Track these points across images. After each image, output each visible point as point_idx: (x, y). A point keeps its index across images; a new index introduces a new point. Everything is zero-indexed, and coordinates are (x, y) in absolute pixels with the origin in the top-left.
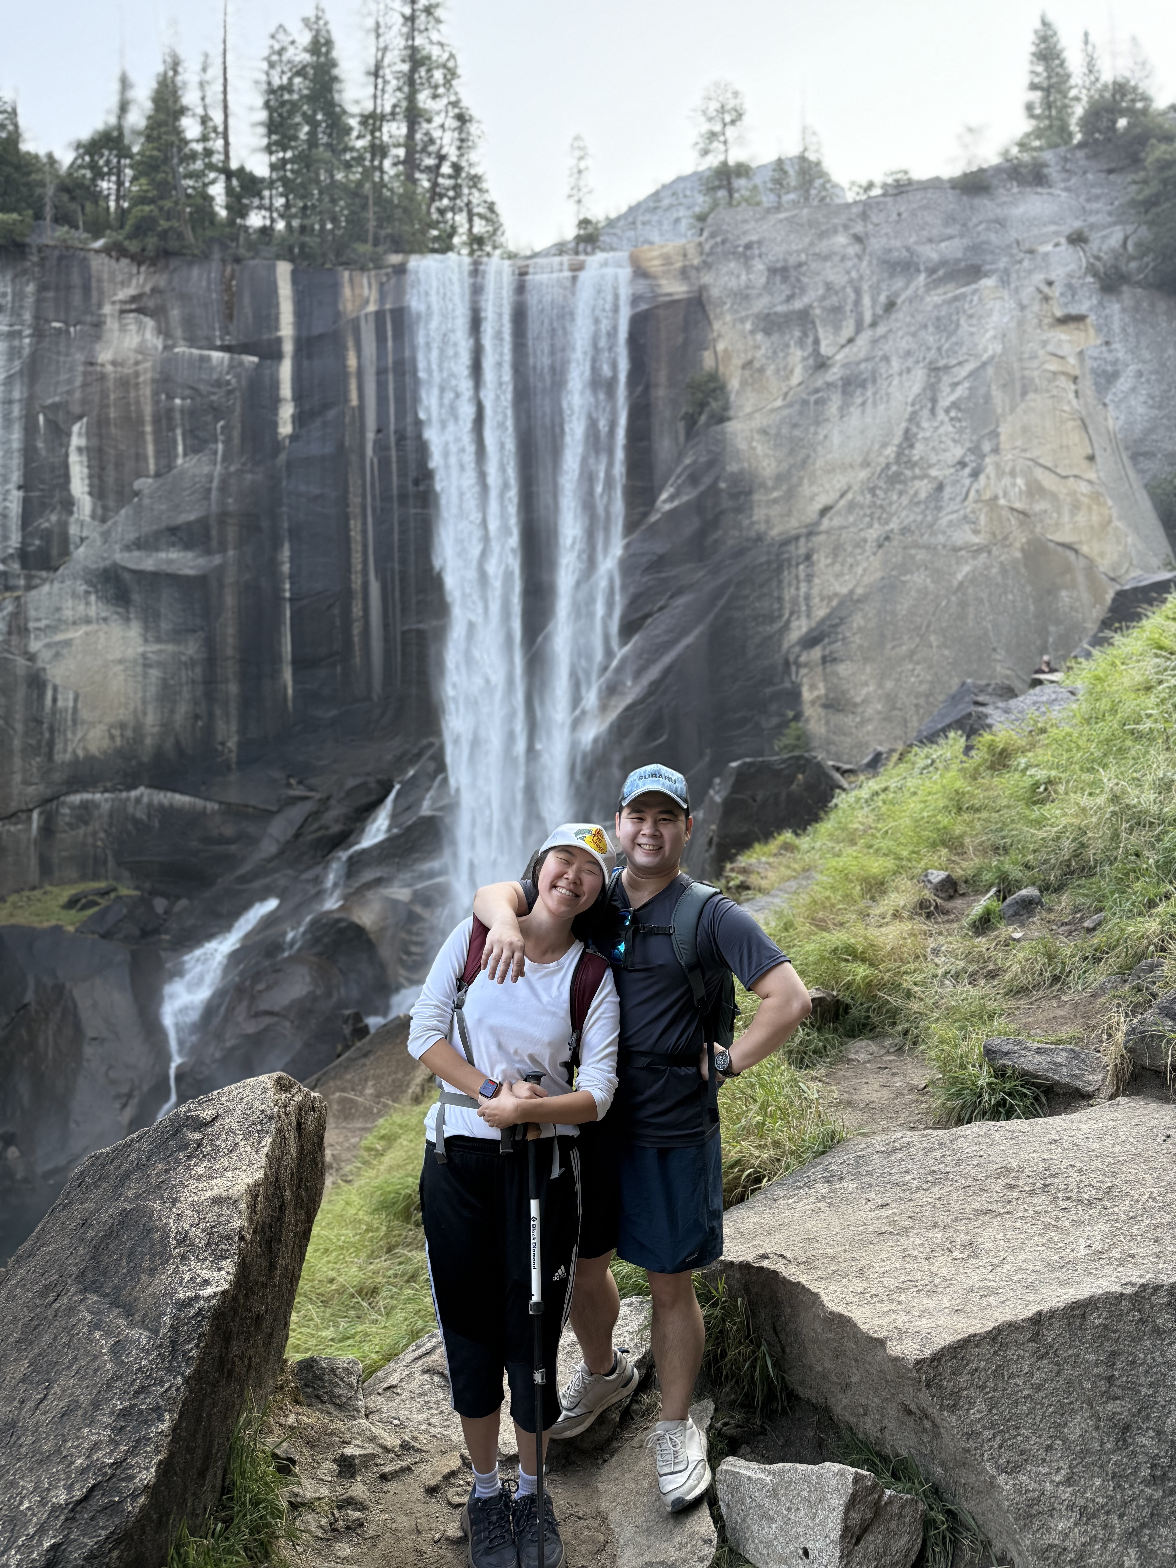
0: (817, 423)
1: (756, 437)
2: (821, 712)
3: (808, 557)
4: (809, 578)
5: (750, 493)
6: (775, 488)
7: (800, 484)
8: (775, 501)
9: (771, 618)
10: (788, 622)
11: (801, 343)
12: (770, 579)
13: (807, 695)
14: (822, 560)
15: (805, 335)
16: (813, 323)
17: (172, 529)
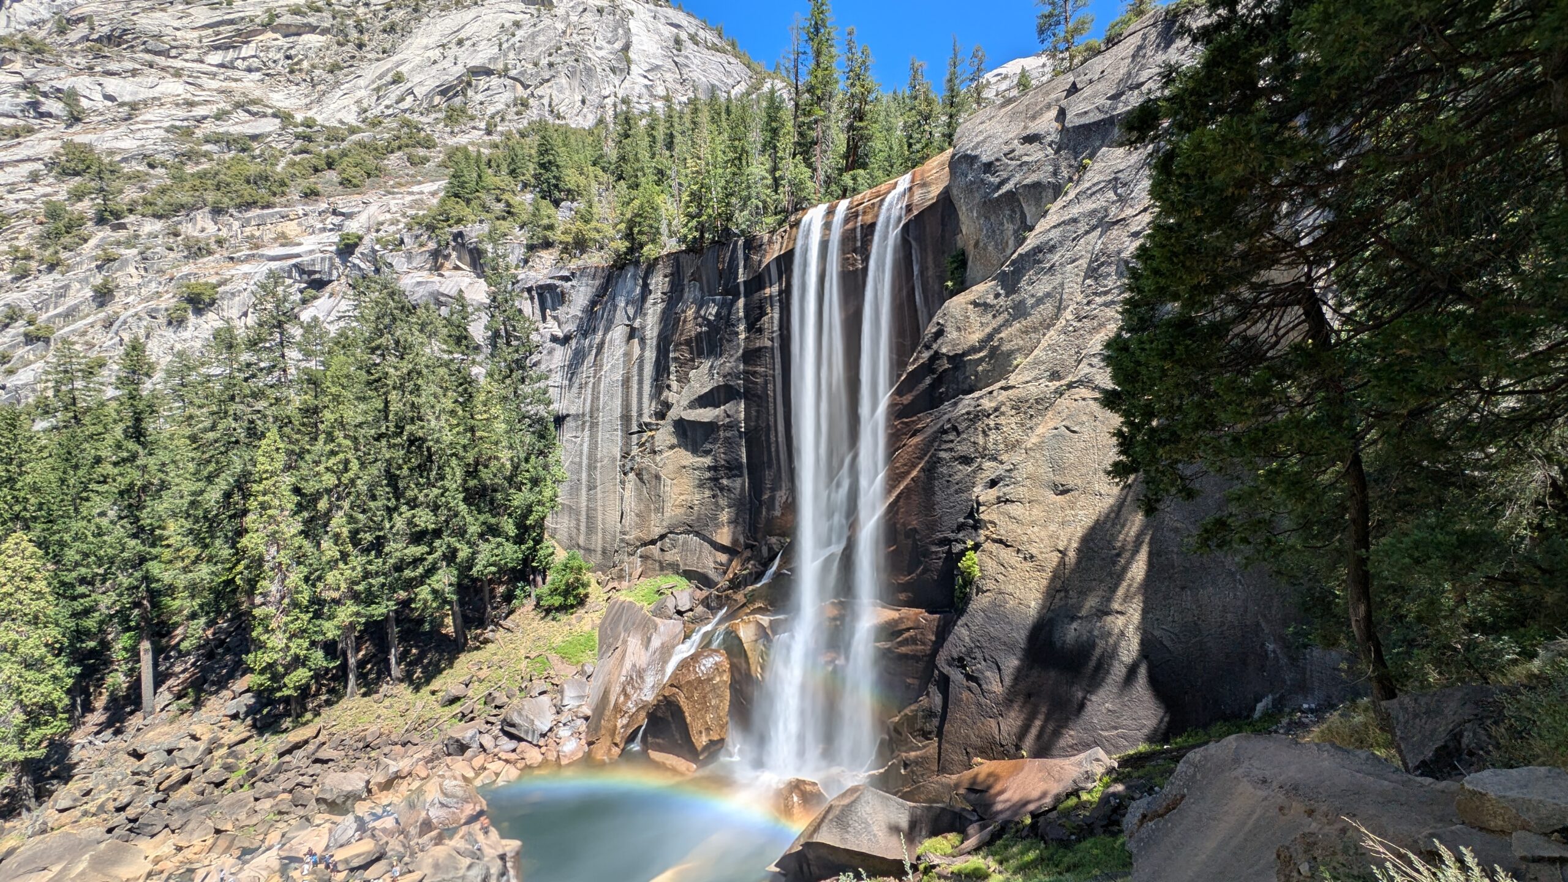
1: (970, 307)
4: (998, 426)
8: (982, 359)
11: (1012, 219)
15: (1013, 211)
16: (1018, 200)
17: (701, 397)
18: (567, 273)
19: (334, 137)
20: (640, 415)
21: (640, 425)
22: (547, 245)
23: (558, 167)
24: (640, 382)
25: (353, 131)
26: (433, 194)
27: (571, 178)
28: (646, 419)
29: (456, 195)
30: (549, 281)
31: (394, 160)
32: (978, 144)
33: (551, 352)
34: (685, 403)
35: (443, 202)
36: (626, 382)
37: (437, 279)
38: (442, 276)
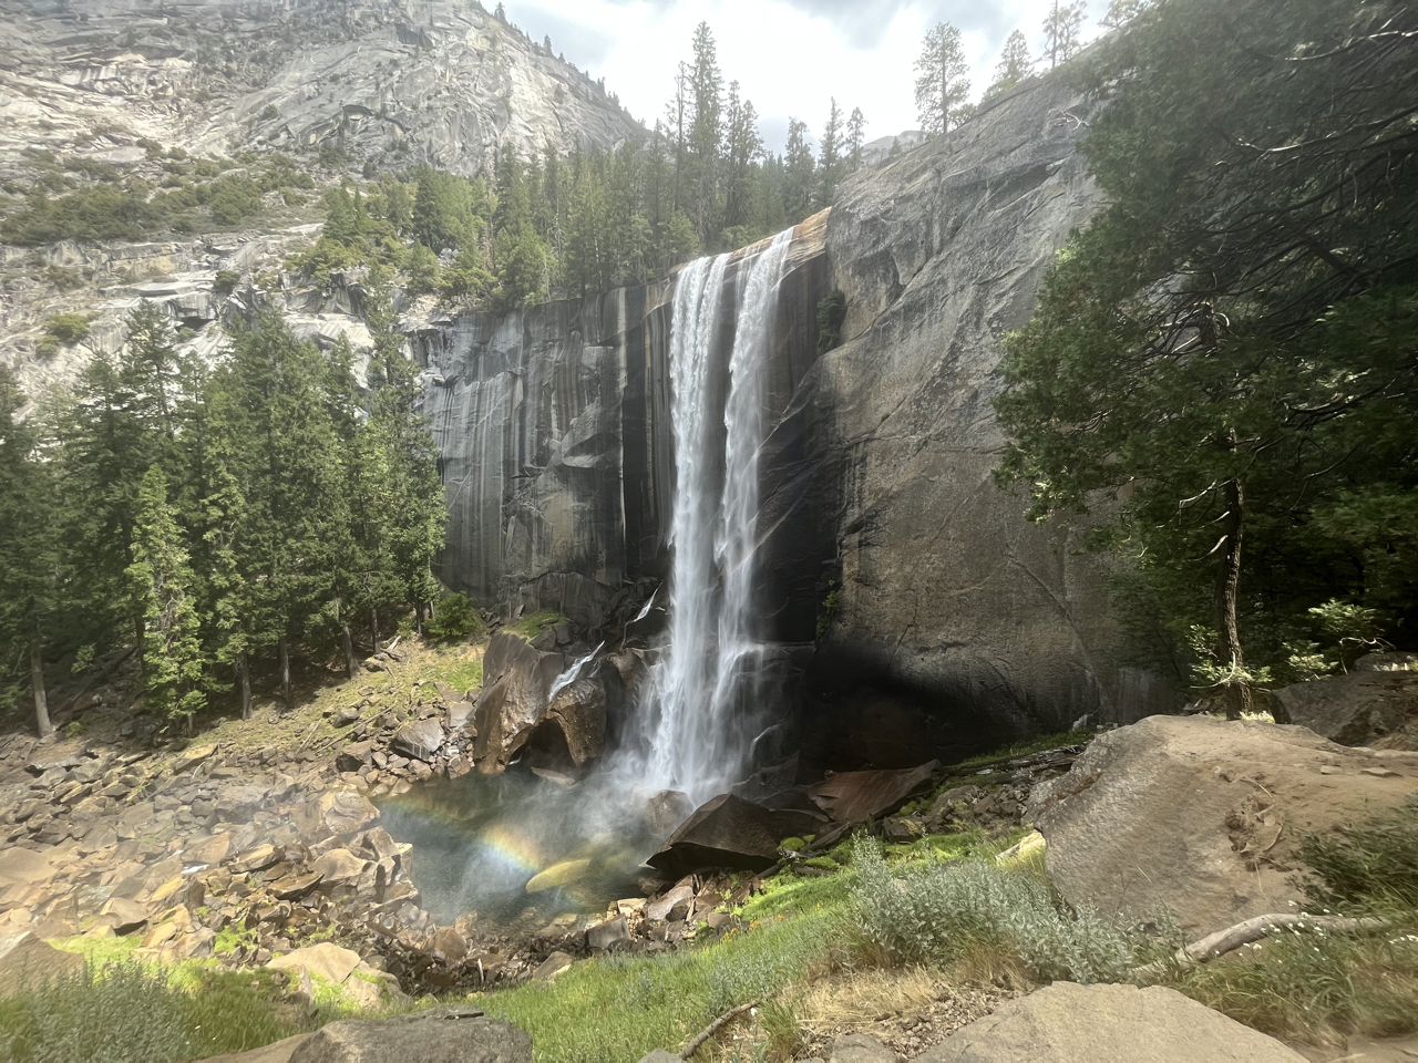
0: (884, 347)
1: (842, 363)
2: (855, 585)
3: (863, 459)
4: (863, 475)
5: (833, 408)
6: (851, 403)
7: (868, 399)
8: (850, 413)
9: (834, 506)
10: (846, 509)
11: (884, 278)
12: (836, 476)
13: (846, 570)
14: (873, 461)
15: (887, 271)
16: (892, 260)
17: (581, 444)
18: (448, 319)
19: (204, 171)
20: (522, 460)
21: (522, 470)
22: (428, 290)
23: (438, 212)
24: (522, 428)
25: (225, 166)
26: (311, 236)
27: (452, 225)
28: (528, 464)
29: (335, 236)
30: (430, 327)
31: (269, 199)
32: (856, 202)
33: (433, 397)
34: (566, 449)
35: (321, 244)
36: (508, 428)
37: (317, 321)
38: (322, 318)
